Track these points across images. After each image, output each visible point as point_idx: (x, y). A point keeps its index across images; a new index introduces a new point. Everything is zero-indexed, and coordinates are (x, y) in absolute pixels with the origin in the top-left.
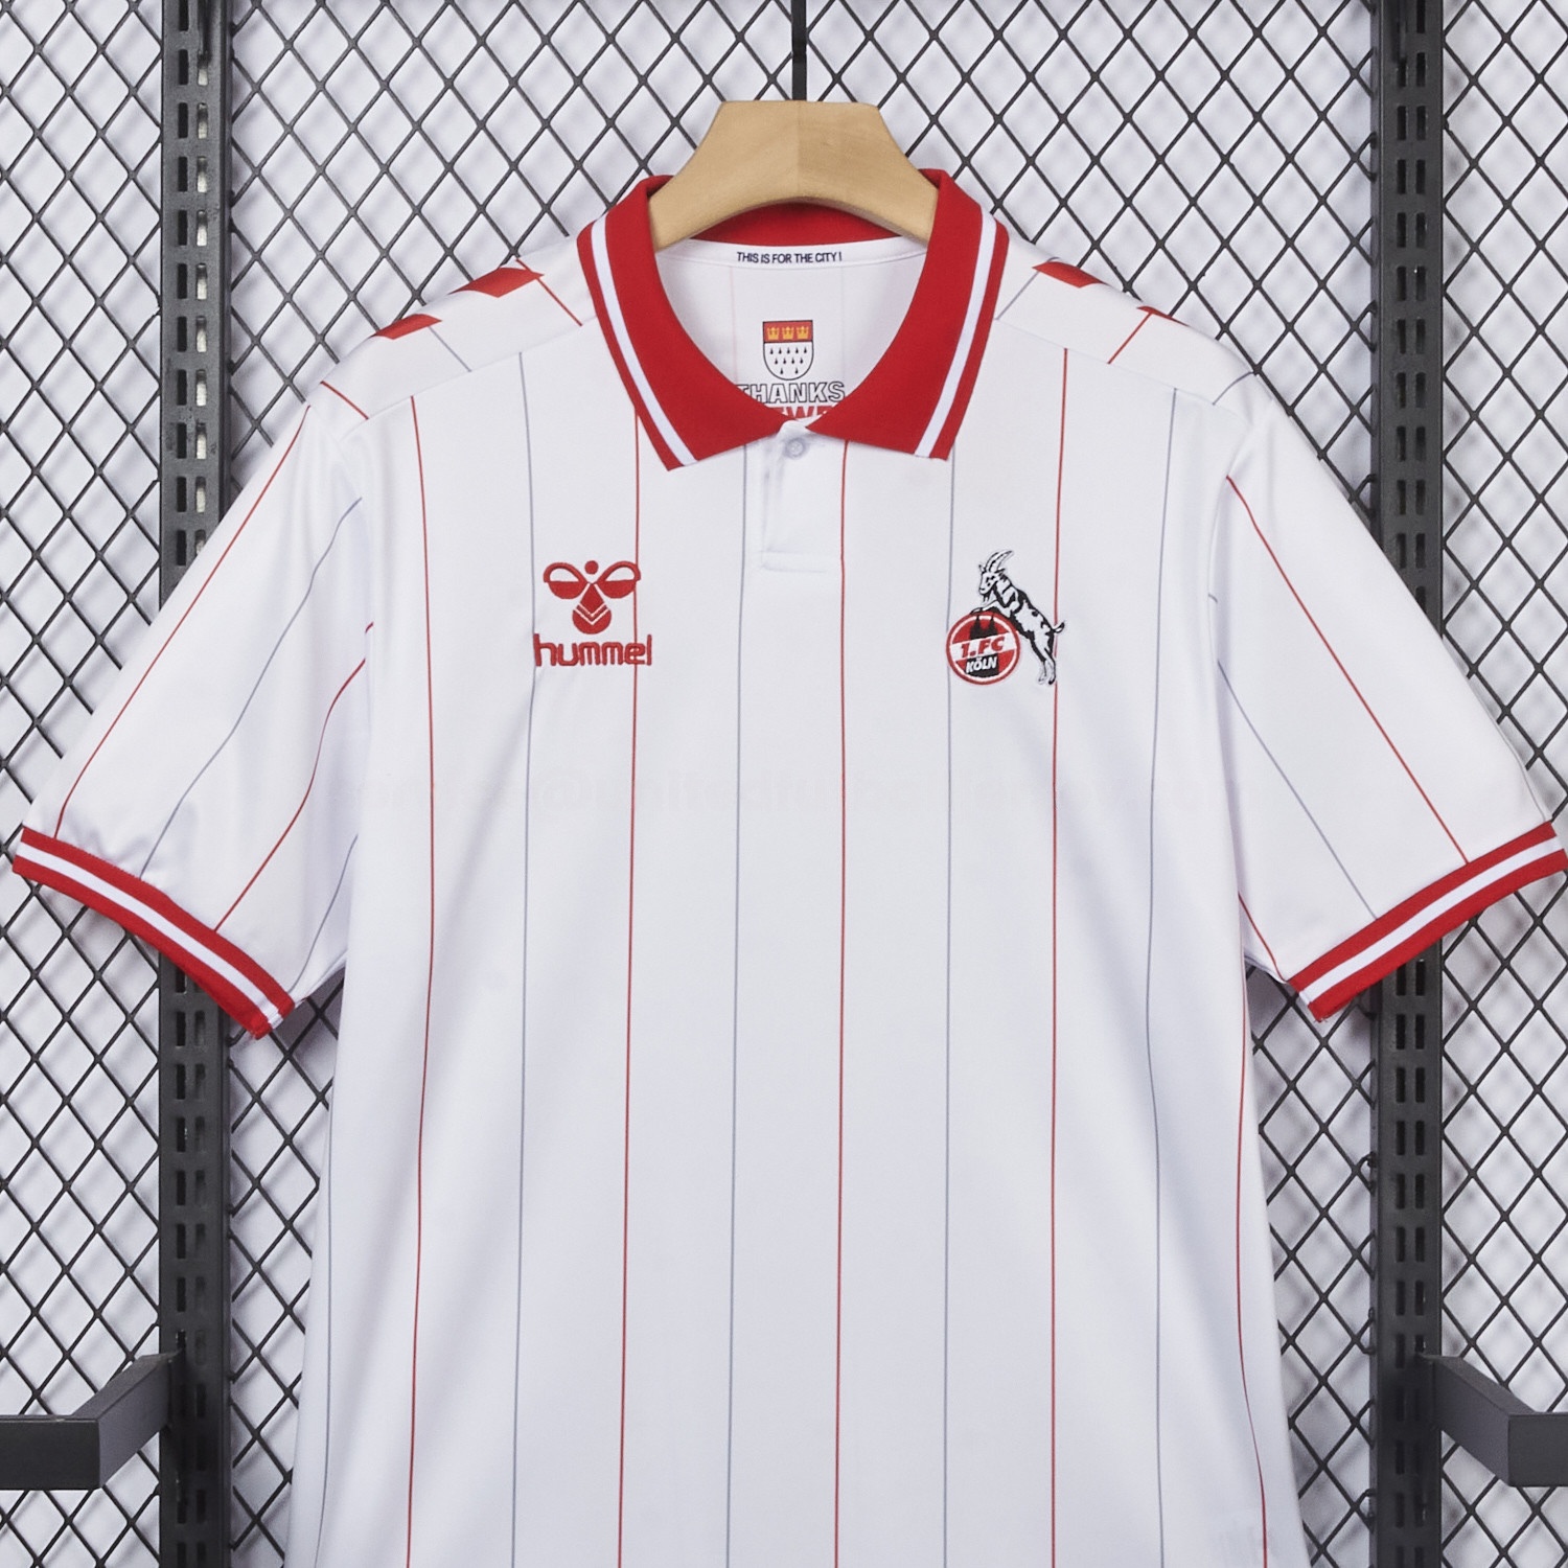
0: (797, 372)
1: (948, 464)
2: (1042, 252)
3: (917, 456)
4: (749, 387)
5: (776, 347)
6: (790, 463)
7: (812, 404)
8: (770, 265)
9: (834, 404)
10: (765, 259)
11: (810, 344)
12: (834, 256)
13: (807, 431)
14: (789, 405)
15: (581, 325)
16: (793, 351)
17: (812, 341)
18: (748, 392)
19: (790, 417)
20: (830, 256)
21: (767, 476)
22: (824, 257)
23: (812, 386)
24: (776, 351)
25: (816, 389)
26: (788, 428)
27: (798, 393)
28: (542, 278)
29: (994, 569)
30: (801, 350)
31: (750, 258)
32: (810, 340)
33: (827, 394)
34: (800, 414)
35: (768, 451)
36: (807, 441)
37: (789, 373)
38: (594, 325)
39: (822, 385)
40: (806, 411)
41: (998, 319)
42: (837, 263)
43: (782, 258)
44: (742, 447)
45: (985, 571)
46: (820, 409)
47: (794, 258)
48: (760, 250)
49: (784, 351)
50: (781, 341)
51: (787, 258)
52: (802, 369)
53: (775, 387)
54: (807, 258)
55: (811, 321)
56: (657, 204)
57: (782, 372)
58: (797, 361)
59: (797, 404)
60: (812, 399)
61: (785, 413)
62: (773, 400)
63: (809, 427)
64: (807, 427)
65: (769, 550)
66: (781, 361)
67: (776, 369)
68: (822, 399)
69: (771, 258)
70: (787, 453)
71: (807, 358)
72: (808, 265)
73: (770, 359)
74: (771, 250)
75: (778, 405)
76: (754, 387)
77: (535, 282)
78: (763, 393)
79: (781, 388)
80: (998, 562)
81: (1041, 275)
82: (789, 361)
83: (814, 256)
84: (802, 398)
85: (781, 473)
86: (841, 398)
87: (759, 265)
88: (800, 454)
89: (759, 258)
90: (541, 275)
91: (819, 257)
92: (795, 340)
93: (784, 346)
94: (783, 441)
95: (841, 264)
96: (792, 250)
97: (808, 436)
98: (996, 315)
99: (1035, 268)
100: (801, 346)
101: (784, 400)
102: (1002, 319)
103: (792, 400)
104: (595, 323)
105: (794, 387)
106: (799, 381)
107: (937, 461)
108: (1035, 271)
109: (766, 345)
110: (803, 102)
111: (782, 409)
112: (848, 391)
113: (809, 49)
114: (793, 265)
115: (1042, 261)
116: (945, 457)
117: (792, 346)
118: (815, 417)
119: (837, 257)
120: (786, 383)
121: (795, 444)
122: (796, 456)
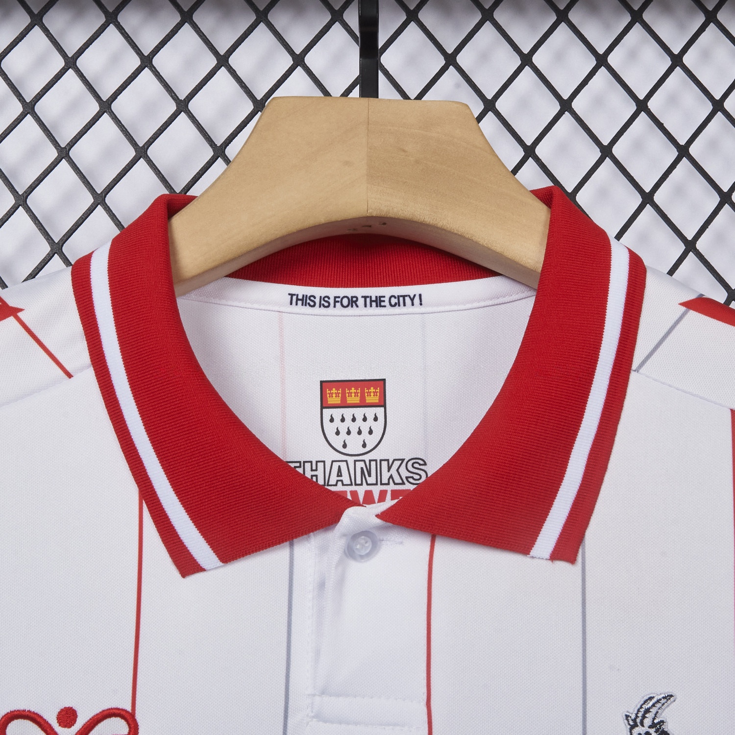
0: (364, 445)
1: (576, 569)
2: (684, 285)
3: (533, 557)
4: (302, 464)
5: (337, 413)
6: (355, 567)
7: (384, 488)
8: (330, 311)
9: (412, 487)
10: (325, 302)
11: (382, 409)
12: (412, 300)
13: (378, 521)
14: (354, 488)
15: (69, 376)
16: (359, 418)
17: (384, 406)
18: (300, 470)
19: (355, 503)
20: (408, 300)
21: (322, 585)
22: (399, 301)
23: (385, 464)
24: (337, 419)
25: (389, 468)
26: (351, 516)
27: (366, 472)
28: (20, 314)
29: (648, 722)
30: (370, 418)
31: (306, 301)
32: (382, 404)
33: (404, 473)
34: (369, 499)
35: (323, 549)
36: (379, 535)
37: (354, 446)
38: (88, 377)
39: (397, 463)
40: (376, 496)
41: (637, 370)
42: (417, 309)
43: (345, 302)
44: (287, 543)
45: (635, 725)
46: (395, 494)
47: (361, 302)
48: (318, 292)
49: (348, 418)
50: (344, 405)
51: (353, 302)
52: (371, 441)
53: (336, 465)
54: (378, 302)
55: (384, 380)
56: (180, 223)
57: (345, 446)
58: (365, 431)
59: (365, 487)
60: (385, 481)
61: (349, 497)
62: (333, 481)
63: (382, 516)
64: (377, 516)
65: (323, 692)
66: (343, 431)
67: (337, 442)
68: (398, 480)
69: (332, 301)
70: (350, 553)
71: (378, 427)
72: (380, 310)
73: (330, 429)
74: (332, 292)
75: (339, 488)
76: (308, 465)
77: (11, 320)
78: (320, 473)
79: (343, 466)
80: (654, 710)
81: (692, 314)
82: (354, 431)
83: (387, 299)
84: (371, 480)
85: (341, 581)
86: (424, 478)
87: (317, 310)
88: (368, 555)
89: (317, 301)
90: (21, 310)
91: (394, 301)
92: (363, 405)
93: (348, 413)
94: (344, 535)
95: (422, 309)
96: (359, 292)
97: (380, 528)
98: (635, 366)
99: (683, 304)
100: (370, 412)
101: (346, 480)
102: (641, 371)
103: (359, 481)
104: (90, 375)
105: (360, 465)
106: (367, 458)
107: (561, 565)
108: (683, 309)
109: (324, 410)
110: (372, 100)
111: (346, 492)
112: (432, 468)
113: (382, 78)
114: (360, 310)
115: (692, 296)
116: (572, 560)
117: (359, 412)
118: (389, 503)
119: (417, 300)
120: (351, 460)
121: (362, 540)
122: (362, 557)
